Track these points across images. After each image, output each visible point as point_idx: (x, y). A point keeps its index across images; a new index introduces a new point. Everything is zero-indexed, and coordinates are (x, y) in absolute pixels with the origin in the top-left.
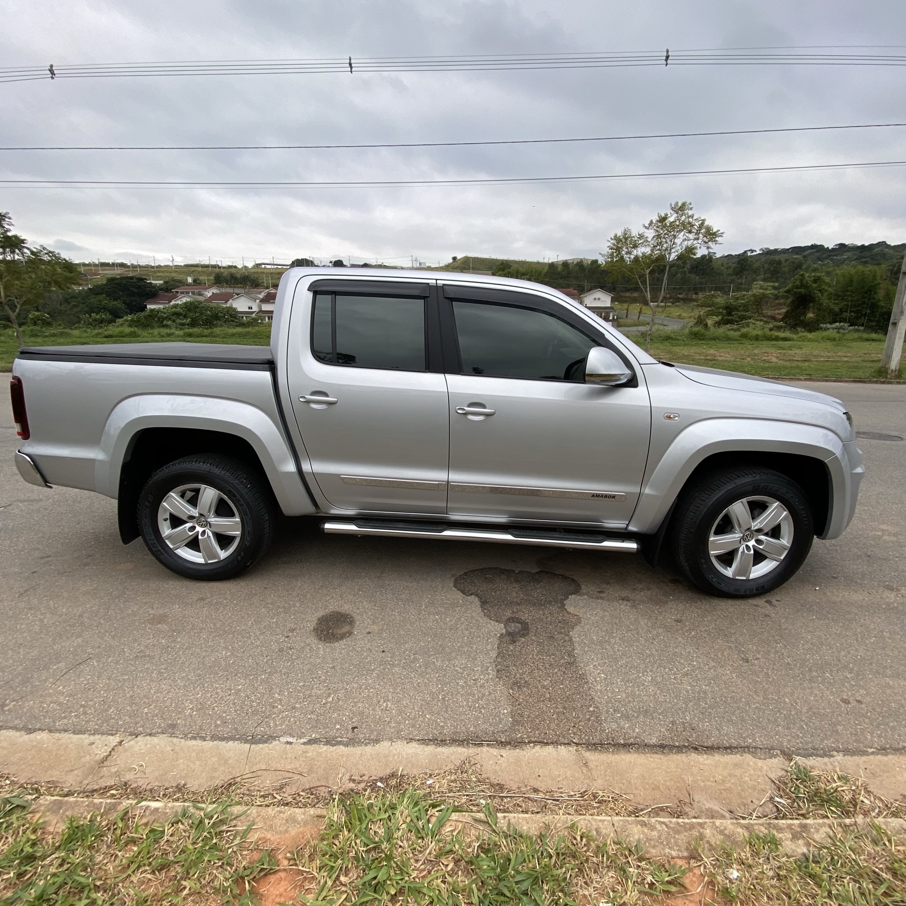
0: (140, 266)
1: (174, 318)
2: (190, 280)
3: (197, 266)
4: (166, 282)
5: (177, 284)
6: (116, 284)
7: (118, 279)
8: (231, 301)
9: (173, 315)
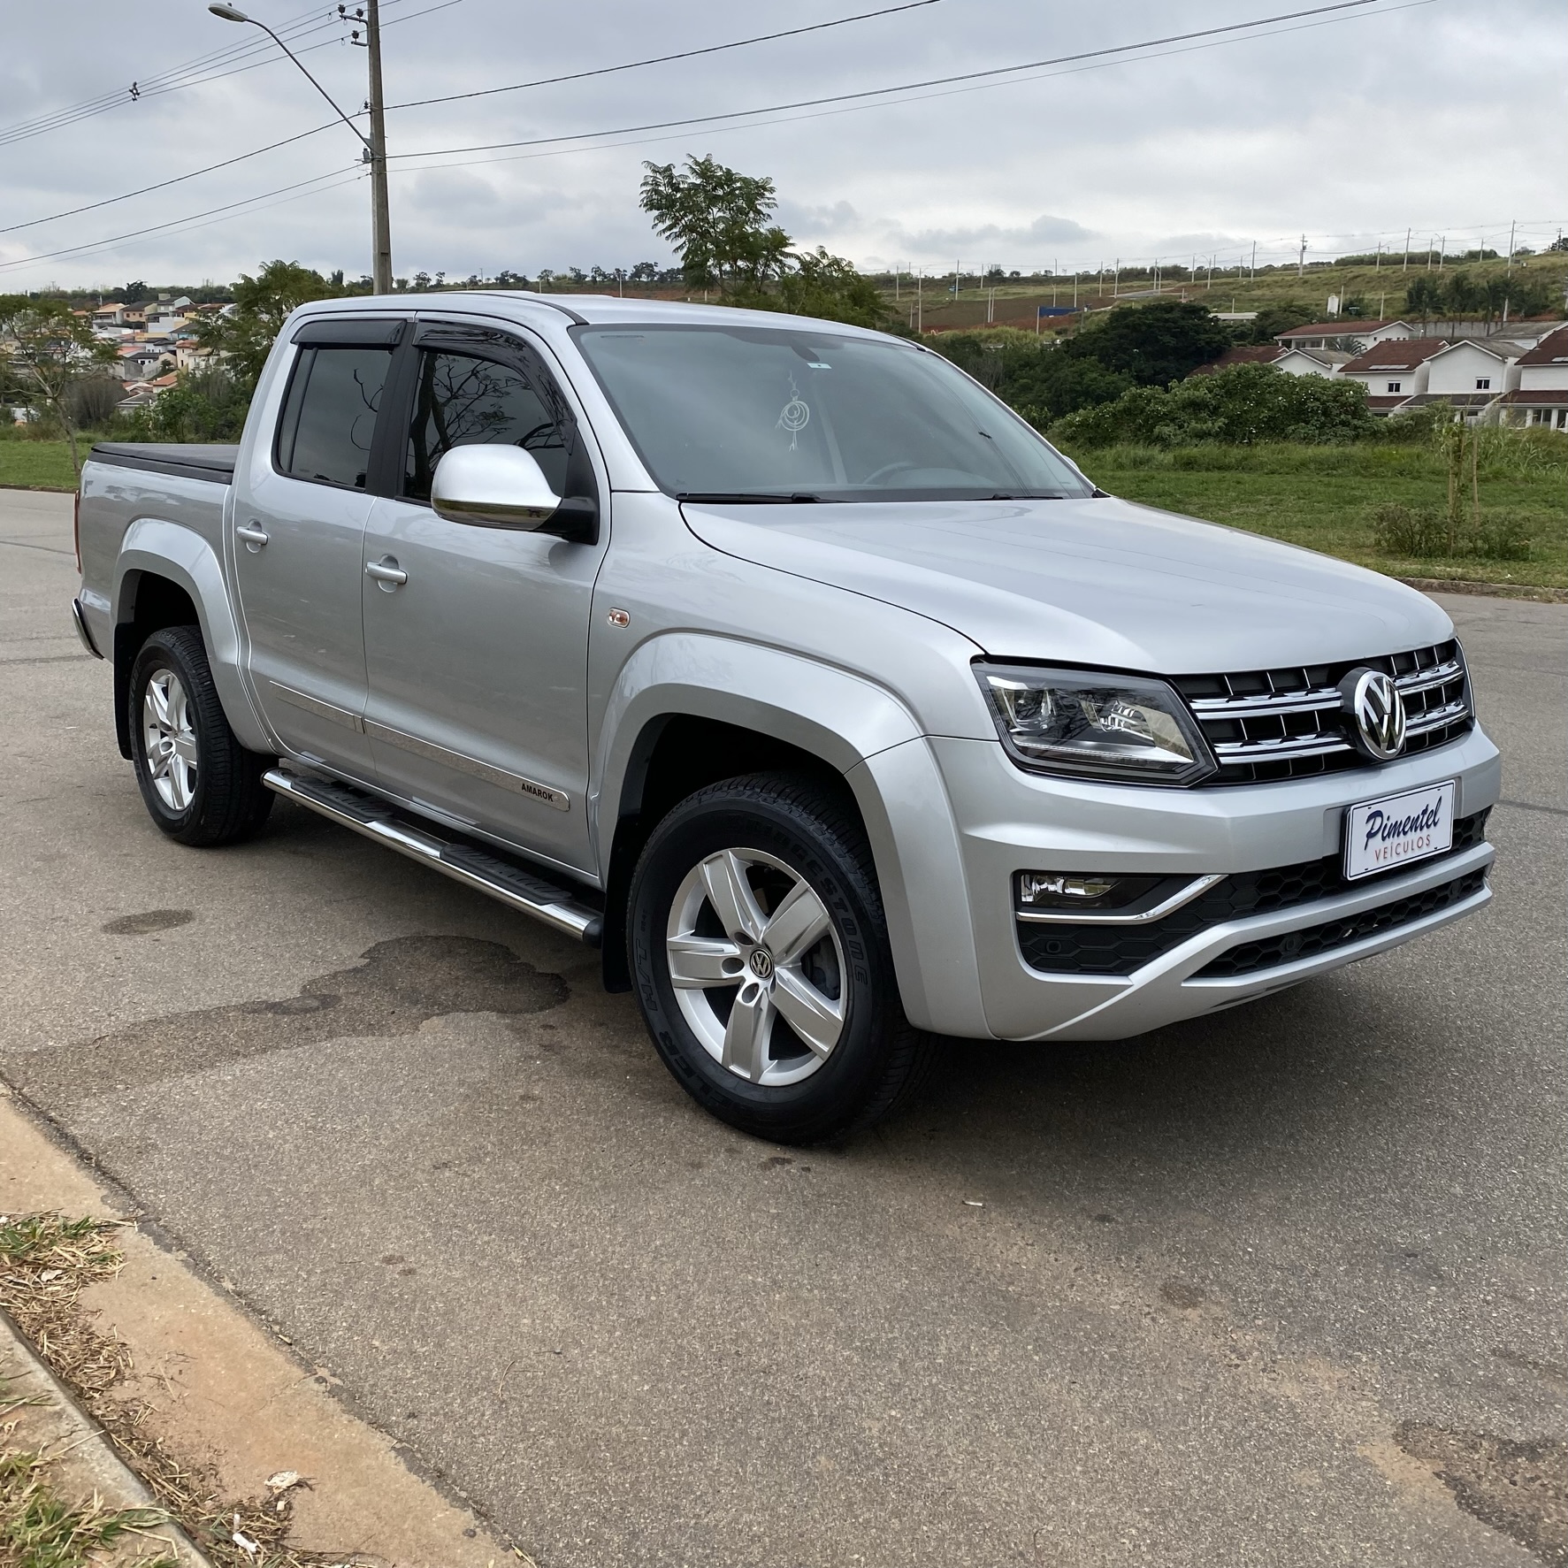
0: (1216, 273)
1: (1183, 416)
2: (1334, 305)
3: (1371, 261)
4: (1264, 316)
5: (1292, 318)
6: (1127, 326)
7: (1137, 311)
8: (1426, 363)
9: (1184, 408)
